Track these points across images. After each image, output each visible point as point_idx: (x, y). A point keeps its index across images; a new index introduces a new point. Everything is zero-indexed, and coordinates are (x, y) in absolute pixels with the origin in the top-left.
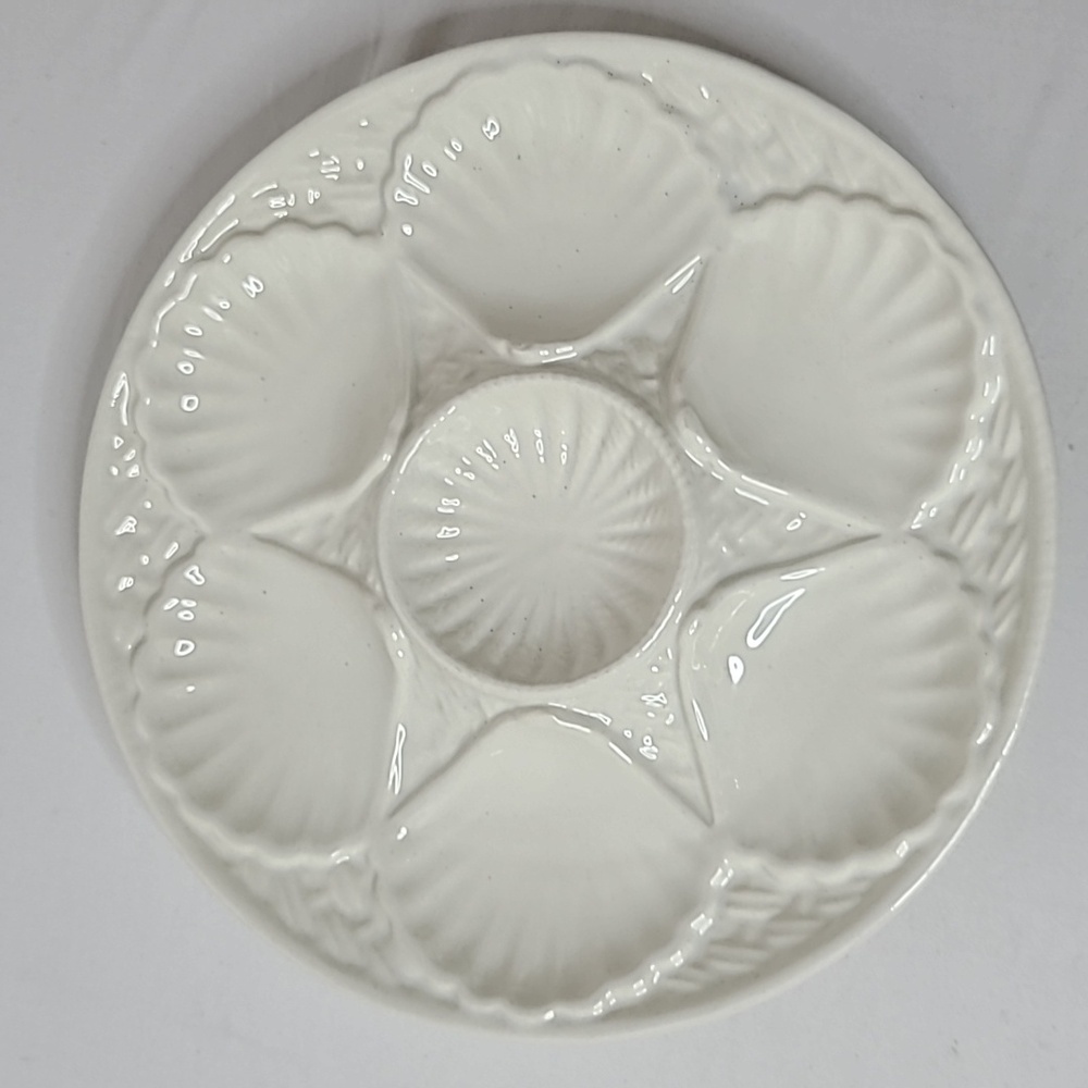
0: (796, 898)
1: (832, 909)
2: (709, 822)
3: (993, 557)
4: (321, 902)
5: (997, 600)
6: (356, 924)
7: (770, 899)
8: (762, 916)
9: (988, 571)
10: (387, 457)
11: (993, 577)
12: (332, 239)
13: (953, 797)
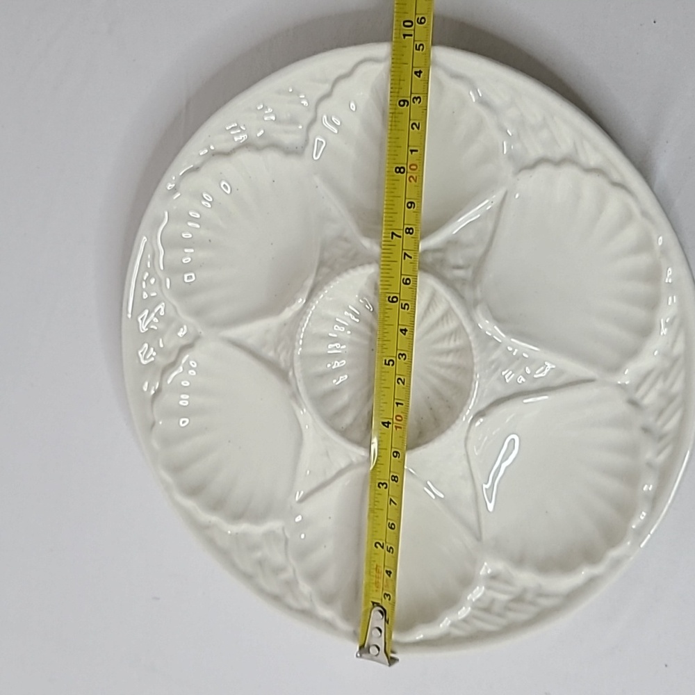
0: (525, 590)
1: (545, 602)
2: (479, 538)
3: (661, 413)
4: (259, 554)
5: (661, 438)
6: (277, 570)
7: (510, 588)
8: (503, 597)
9: (656, 420)
10: (301, 301)
11: (659, 423)
12: (273, 157)
13: (614, 553)
